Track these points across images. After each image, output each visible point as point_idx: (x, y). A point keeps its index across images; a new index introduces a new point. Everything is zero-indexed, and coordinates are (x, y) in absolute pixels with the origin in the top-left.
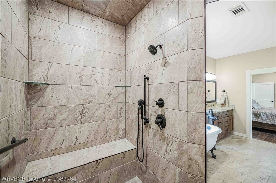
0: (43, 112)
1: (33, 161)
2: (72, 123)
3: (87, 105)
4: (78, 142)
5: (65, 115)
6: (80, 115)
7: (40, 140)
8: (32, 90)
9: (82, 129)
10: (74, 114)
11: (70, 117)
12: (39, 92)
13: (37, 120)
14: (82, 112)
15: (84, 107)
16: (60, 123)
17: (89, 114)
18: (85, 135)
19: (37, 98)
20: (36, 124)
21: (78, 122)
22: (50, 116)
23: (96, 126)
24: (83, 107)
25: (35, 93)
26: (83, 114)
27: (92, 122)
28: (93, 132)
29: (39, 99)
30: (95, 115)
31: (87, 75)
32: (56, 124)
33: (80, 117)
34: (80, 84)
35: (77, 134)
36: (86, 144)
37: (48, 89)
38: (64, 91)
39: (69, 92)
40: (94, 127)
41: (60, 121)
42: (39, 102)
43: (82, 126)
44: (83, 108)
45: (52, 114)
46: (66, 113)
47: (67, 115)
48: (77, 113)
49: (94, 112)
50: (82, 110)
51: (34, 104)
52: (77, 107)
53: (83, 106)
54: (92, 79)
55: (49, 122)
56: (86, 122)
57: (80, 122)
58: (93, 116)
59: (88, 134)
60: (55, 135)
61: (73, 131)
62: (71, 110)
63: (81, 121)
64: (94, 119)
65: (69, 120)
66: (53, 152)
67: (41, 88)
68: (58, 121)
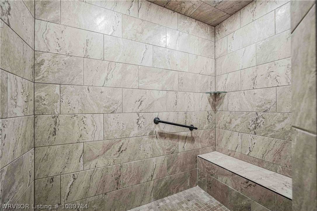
0: (223, 115)
1: (218, 151)
2: (245, 131)
3: (262, 113)
4: (252, 154)
5: (238, 121)
6: (253, 124)
7: (221, 138)
8: (217, 98)
9: (255, 141)
10: (246, 121)
11: (243, 124)
12: (221, 99)
13: (220, 121)
14: (256, 121)
15: (259, 115)
16: (234, 128)
17: (265, 125)
18: (260, 151)
19: (219, 104)
20: (219, 124)
21: (252, 132)
22: (227, 120)
23: (278, 144)
24: (257, 115)
25: (219, 100)
26: (257, 123)
27: (269, 136)
28: (271, 152)
29: (221, 104)
30: (274, 129)
31: (262, 75)
32: (231, 128)
33: (254, 126)
34: (253, 88)
35: (251, 145)
36: (261, 162)
37: (226, 97)
38: (238, 98)
39: (242, 98)
40: (273, 145)
41: (234, 126)
42: (221, 107)
43: (256, 137)
44: (257, 117)
45: (229, 118)
46: (240, 119)
47: (240, 122)
48: (250, 122)
49: (272, 124)
50: (255, 119)
51: (218, 109)
52: (250, 114)
53: (257, 113)
54: (269, 78)
55: (227, 124)
56: (262, 135)
57: (253, 132)
58: (271, 129)
59: (265, 150)
60: (231, 138)
61: (246, 141)
62: (244, 117)
63: (255, 132)
64: (273, 133)
65: (242, 127)
66: (230, 152)
67: (222, 96)
68: (233, 126)
